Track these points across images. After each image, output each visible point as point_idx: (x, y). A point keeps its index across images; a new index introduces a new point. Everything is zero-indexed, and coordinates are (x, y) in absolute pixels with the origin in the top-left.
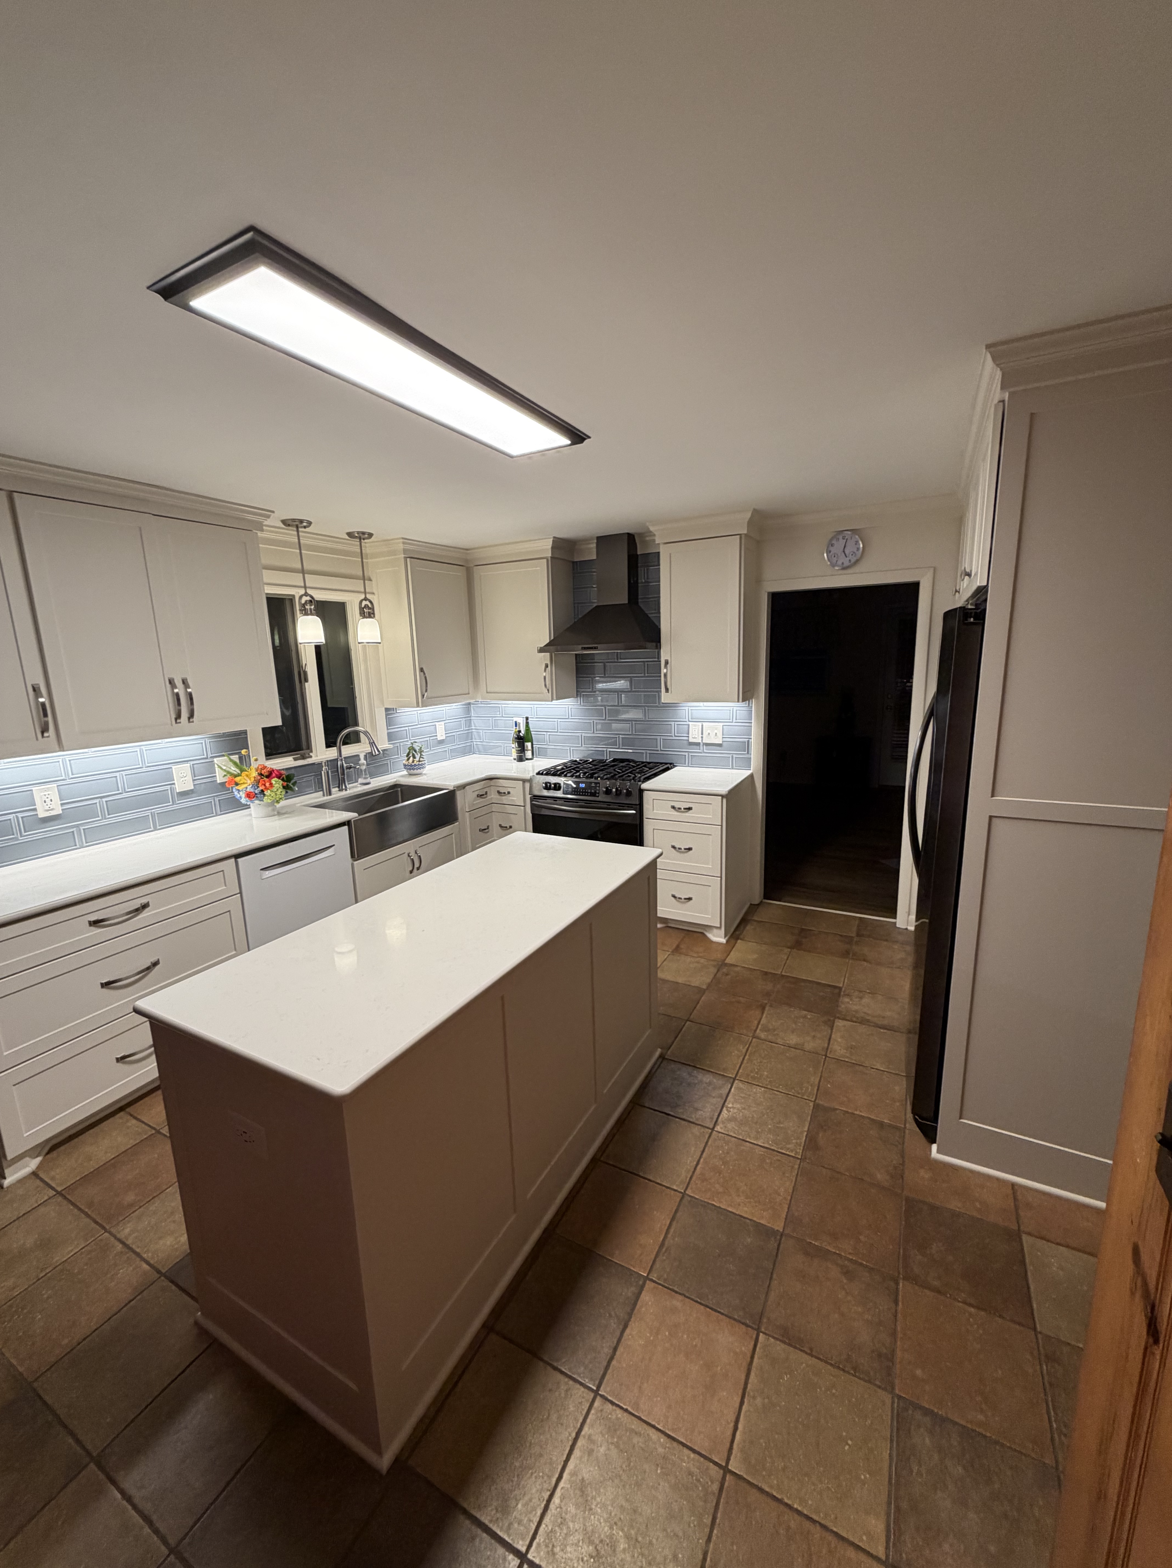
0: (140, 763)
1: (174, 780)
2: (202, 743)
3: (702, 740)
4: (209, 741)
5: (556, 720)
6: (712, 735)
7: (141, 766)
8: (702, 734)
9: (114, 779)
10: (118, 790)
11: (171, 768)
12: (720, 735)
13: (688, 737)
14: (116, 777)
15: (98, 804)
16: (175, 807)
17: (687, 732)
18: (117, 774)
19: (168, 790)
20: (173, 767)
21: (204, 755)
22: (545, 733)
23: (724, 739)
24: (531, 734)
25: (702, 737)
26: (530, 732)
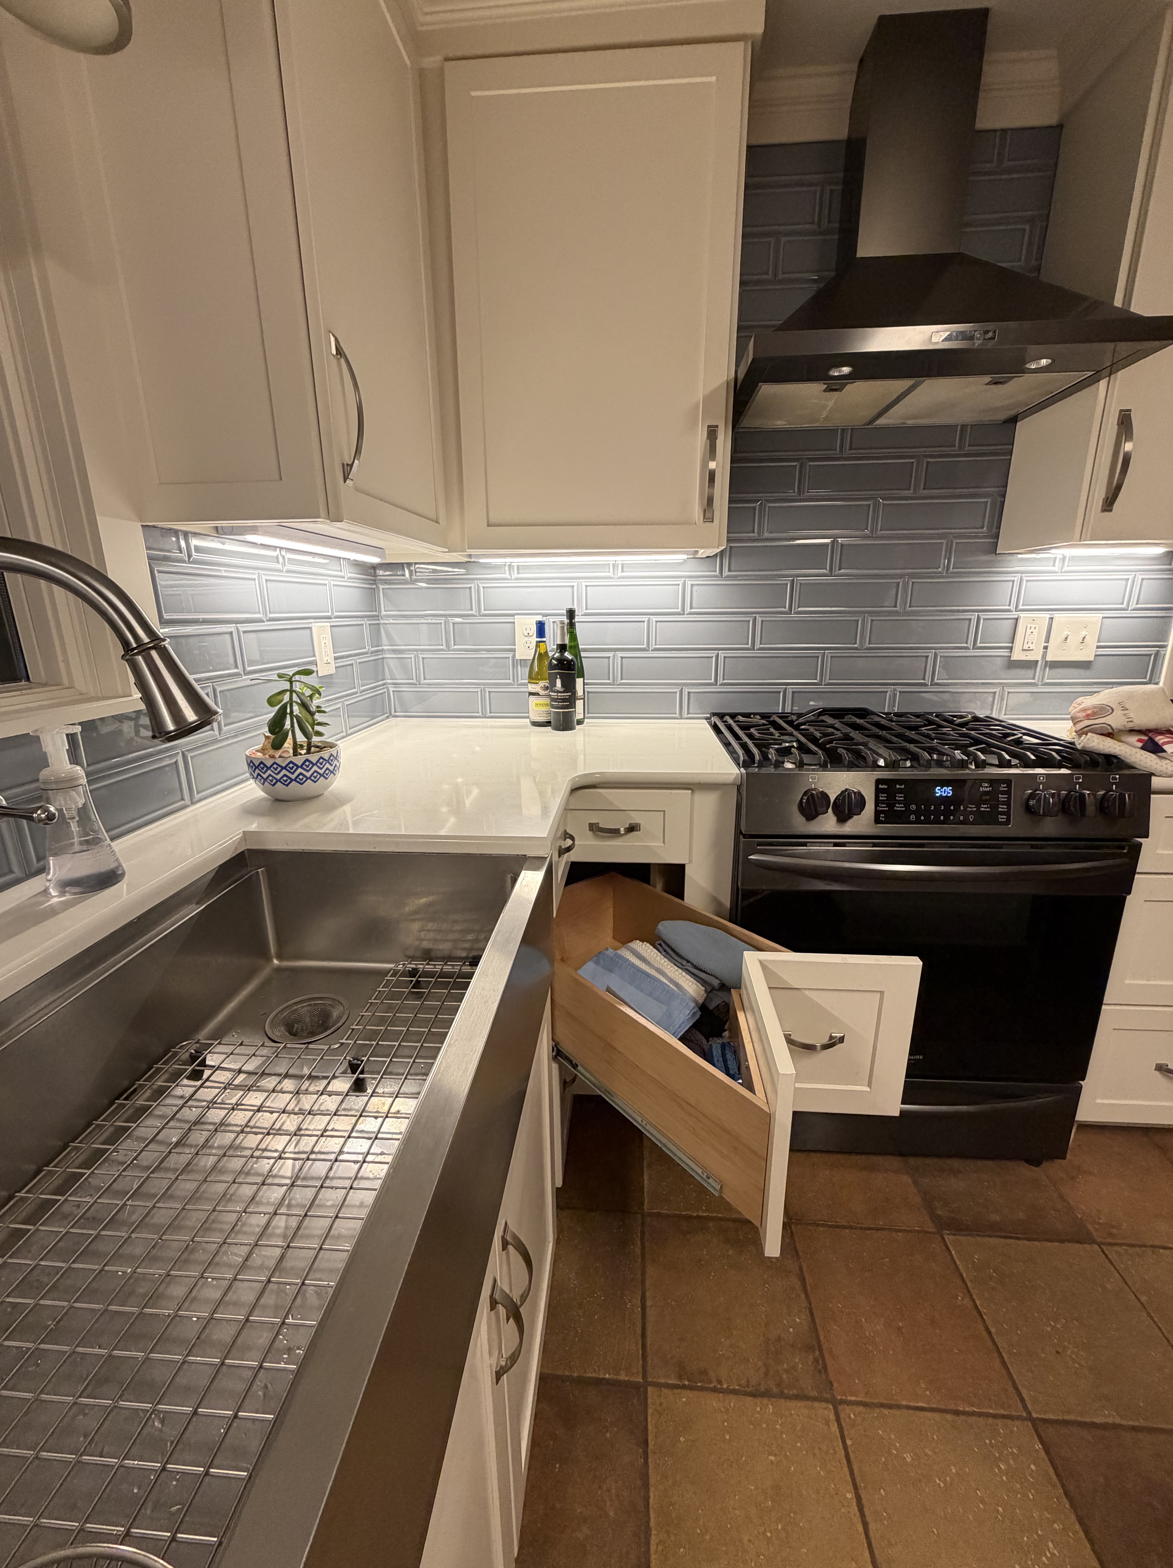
3: (1044, 655)
5: (645, 618)
6: (1074, 641)
8: (1047, 640)
12: (1092, 642)
13: (1011, 648)
17: (1008, 639)
22: (610, 654)
23: (1102, 651)
24: (582, 655)
25: (1046, 648)
26: (580, 649)
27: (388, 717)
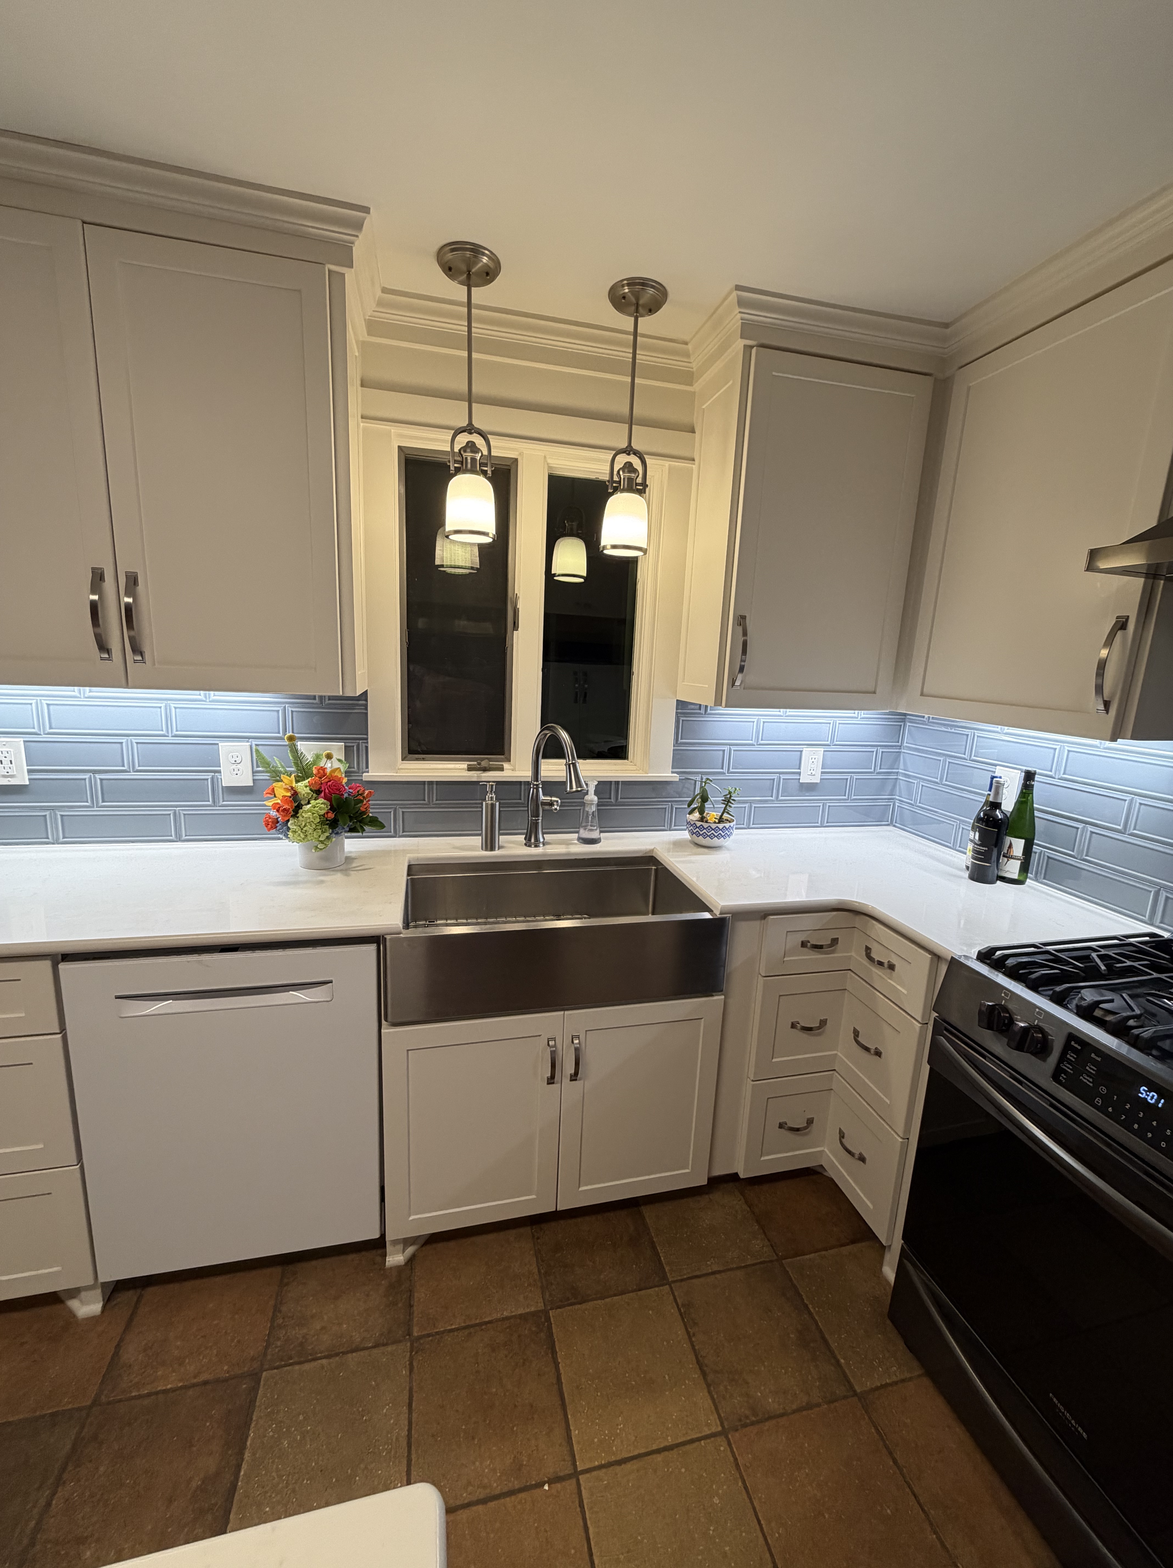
0: (164, 729)
1: (220, 767)
2: (278, 711)
4: (290, 709)
5: (1128, 797)
7: (164, 732)
9: (119, 745)
10: (123, 766)
11: (218, 744)
14: (121, 743)
15: (87, 780)
16: (217, 810)
18: (124, 740)
19: (207, 779)
20: (220, 744)
21: (279, 733)
22: (1080, 826)
24: (1033, 817)
26: (1032, 810)
27: (888, 825)
